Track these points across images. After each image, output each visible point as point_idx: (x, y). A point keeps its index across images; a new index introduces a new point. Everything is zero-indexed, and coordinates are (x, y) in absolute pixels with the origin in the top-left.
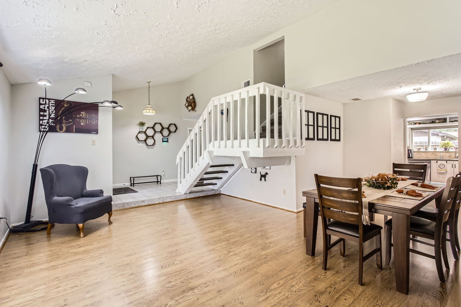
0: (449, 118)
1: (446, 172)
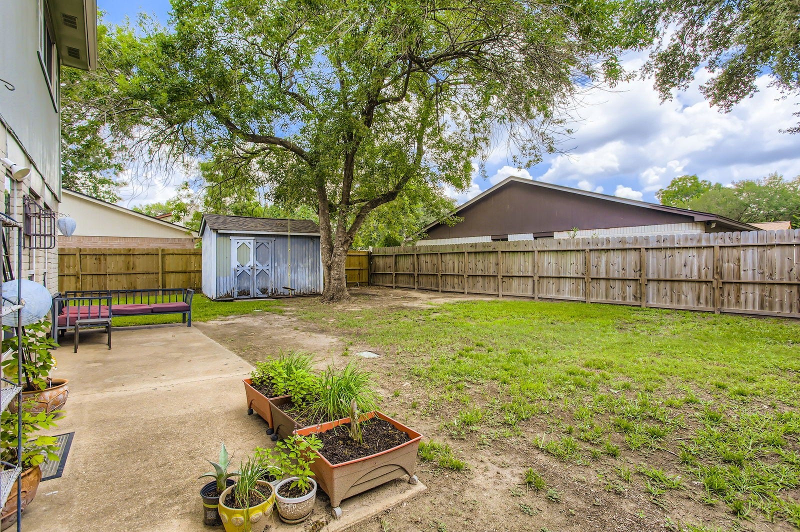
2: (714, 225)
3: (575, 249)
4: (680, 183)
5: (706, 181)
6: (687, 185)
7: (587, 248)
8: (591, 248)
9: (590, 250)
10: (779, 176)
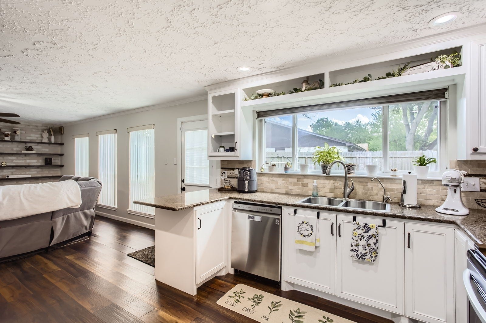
0: (330, 73)
1: (316, 247)
2: (352, 147)
3: (301, 157)
4: (321, 121)
5: (331, 121)
6: (324, 122)
7: (307, 157)
8: (309, 157)
9: (308, 158)
10: (360, 121)
